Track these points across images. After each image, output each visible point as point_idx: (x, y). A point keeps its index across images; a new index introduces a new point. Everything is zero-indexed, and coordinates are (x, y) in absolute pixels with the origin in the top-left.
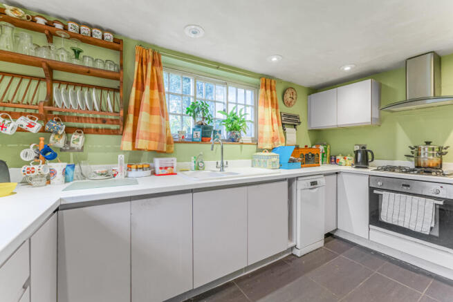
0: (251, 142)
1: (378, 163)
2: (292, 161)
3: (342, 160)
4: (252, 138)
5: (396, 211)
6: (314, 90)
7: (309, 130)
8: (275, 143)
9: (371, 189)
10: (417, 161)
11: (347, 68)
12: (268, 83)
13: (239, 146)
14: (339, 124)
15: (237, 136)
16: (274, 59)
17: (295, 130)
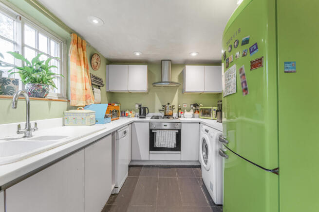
0: (57, 98)
1: (151, 114)
2: (106, 117)
3: (130, 114)
4: (58, 94)
5: (162, 140)
6: (110, 62)
7: (107, 92)
8: (88, 101)
9: (151, 130)
10: (165, 113)
11: (138, 54)
12: (80, 41)
13: (47, 103)
14: (129, 89)
15: (44, 91)
16: (96, 21)
17: (99, 90)
